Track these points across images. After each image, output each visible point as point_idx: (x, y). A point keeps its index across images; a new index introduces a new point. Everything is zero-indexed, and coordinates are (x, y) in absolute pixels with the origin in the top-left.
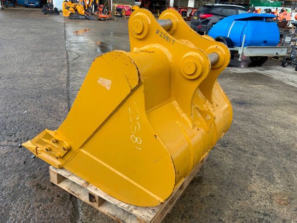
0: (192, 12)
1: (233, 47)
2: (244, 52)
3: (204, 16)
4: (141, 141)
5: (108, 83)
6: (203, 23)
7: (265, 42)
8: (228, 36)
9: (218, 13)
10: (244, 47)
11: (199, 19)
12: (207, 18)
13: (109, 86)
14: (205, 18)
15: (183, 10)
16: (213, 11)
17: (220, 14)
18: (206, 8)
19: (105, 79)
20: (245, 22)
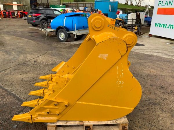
0: (18, 13)
1: (69, 31)
2: (77, 33)
3: (35, 15)
4: (123, 83)
5: (106, 56)
6: (36, 19)
7: (83, 27)
8: (64, 25)
9: (43, 13)
10: (76, 30)
11: (33, 17)
12: (38, 16)
13: (106, 57)
14: (37, 16)
15: (12, 12)
16: (40, 12)
17: (44, 13)
18: (35, 11)
19: (103, 55)
20: (72, 17)
